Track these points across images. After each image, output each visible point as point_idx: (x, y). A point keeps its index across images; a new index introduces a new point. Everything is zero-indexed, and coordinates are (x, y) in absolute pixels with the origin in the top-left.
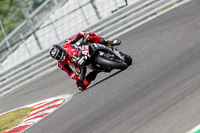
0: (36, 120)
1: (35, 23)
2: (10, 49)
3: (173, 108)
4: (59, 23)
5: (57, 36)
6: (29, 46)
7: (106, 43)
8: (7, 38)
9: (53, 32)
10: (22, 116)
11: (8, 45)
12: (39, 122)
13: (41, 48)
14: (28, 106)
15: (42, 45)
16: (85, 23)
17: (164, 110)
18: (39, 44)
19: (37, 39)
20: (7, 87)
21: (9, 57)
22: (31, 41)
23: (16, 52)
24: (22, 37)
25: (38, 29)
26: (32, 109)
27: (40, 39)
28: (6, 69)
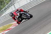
0: (14, 27)
1: (14, 2)
2: (7, 9)
3: (49, 24)
4: (20, 2)
5: (19, 5)
6: (12, 8)
7: (25, 12)
8: (7, 6)
9: (18, 4)
10: (10, 26)
11: (7, 7)
12: (15, 27)
13: (15, 8)
14: (12, 23)
15: (16, 7)
16: (27, 2)
17: (47, 25)
18: (15, 7)
19: (14, 6)
20: (6, 18)
21: (7, 11)
22: (13, 7)
23: (9, 9)
24: (10, 5)
25: (15, 3)
26: (13, 24)
27: (15, 6)
28: (6, 14)
